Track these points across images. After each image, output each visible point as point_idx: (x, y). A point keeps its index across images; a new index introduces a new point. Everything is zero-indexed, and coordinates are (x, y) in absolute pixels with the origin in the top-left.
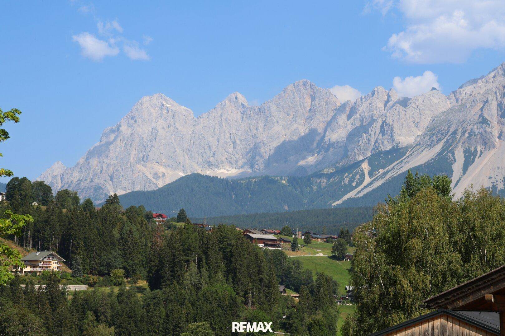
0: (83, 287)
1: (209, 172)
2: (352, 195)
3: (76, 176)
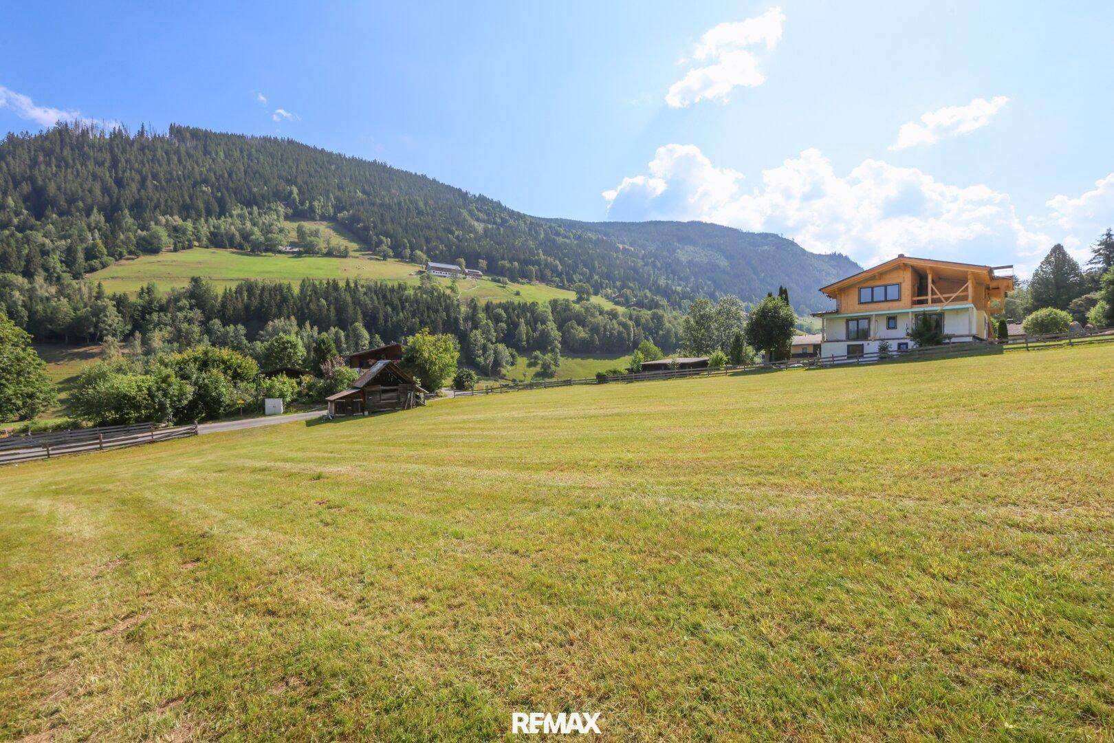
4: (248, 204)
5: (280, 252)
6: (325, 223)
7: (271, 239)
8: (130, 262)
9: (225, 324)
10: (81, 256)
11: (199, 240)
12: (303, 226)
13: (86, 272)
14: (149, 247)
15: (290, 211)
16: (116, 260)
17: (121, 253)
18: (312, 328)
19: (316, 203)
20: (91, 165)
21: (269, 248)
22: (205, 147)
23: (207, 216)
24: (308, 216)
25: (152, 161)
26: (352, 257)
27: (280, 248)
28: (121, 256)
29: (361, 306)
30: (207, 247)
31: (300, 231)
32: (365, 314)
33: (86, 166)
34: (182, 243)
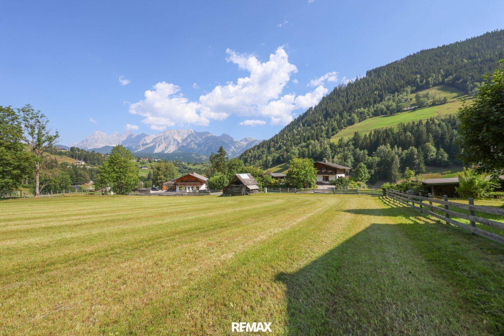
0: (90, 167)
1: (110, 145)
2: (139, 150)
3: (81, 145)
4: (393, 92)
5: (404, 111)
6: (436, 87)
7: (400, 106)
8: (345, 129)
9: (361, 150)
10: (330, 130)
11: (369, 115)
12: (419, 94)
13: (332, 136)
14: (351, 123)
15: (414, 88)
16: (340, 130)
17: (342, 127)
18: (398, 148)
19: (430, 79)
20: (341, 98)
21: (399, 110)
22: (379, 75)
23: (374, 104)
24: (425, 87)
25: (359, 89)
26: (450, 102)
27: (405, 109)
28: (342, 128)
29: (432, 132)
30: (372, 117)
31: (417, 98)
32: (435, 137)
33: (339, 99)
34: (362, 117)
